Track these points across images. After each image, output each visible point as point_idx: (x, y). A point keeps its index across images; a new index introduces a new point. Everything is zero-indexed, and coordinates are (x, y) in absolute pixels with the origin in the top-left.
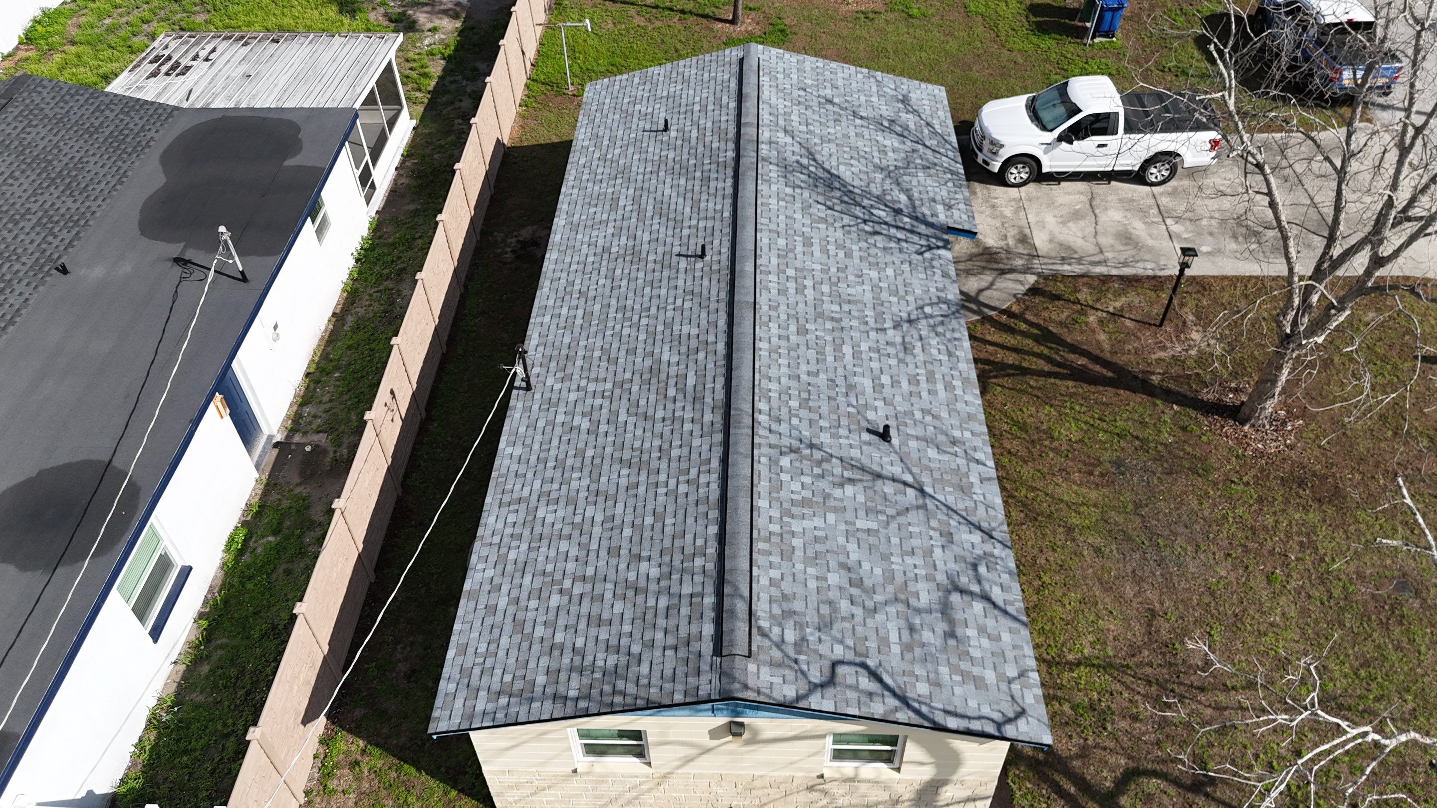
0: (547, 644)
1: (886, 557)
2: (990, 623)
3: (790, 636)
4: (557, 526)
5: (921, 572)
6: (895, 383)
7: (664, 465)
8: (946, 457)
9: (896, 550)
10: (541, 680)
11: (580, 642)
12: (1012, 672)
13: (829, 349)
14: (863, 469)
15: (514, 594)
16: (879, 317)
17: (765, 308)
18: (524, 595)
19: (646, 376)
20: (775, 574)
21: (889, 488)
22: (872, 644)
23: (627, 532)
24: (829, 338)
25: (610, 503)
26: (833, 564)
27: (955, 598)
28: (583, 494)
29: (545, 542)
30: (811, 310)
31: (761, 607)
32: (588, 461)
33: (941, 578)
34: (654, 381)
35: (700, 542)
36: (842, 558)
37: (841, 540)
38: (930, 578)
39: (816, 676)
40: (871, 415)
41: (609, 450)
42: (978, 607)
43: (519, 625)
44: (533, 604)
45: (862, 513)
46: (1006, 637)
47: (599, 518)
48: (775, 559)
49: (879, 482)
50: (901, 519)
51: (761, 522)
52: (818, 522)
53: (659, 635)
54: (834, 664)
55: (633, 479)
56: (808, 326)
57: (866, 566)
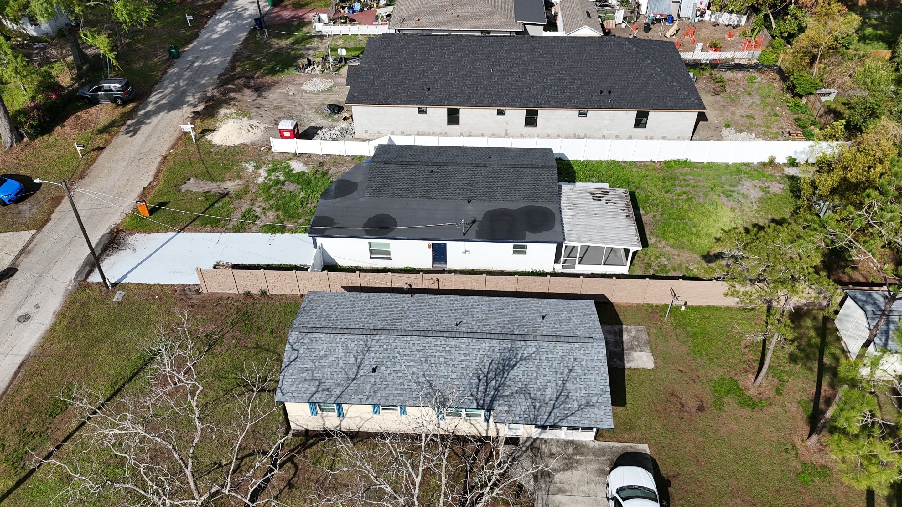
1: (330, 366)
2: (309, 392)
3: (305, 341)
6: (399, 378)
9: (332, 370)
12: (295, 394)
16: (430, 376)
17: (427, 340)
21: (354, 370)
22: (303, 360)
24: (416, 359)
26: (328, 353)
27: (317, 383)
30: (429, 354)
31: (314, 335)
33: (323, 381)
36: (329, 356)
37: (335, 356)
38: (323, 377)
39: (294, 347)
42: (314, 389)
45: (345, 362)
46: (305, 395)
48: (328, 339)
49: (356, 368)
54: (298, 351)
55: (365, 315)
56: (421, 353)
57: (327, 361)
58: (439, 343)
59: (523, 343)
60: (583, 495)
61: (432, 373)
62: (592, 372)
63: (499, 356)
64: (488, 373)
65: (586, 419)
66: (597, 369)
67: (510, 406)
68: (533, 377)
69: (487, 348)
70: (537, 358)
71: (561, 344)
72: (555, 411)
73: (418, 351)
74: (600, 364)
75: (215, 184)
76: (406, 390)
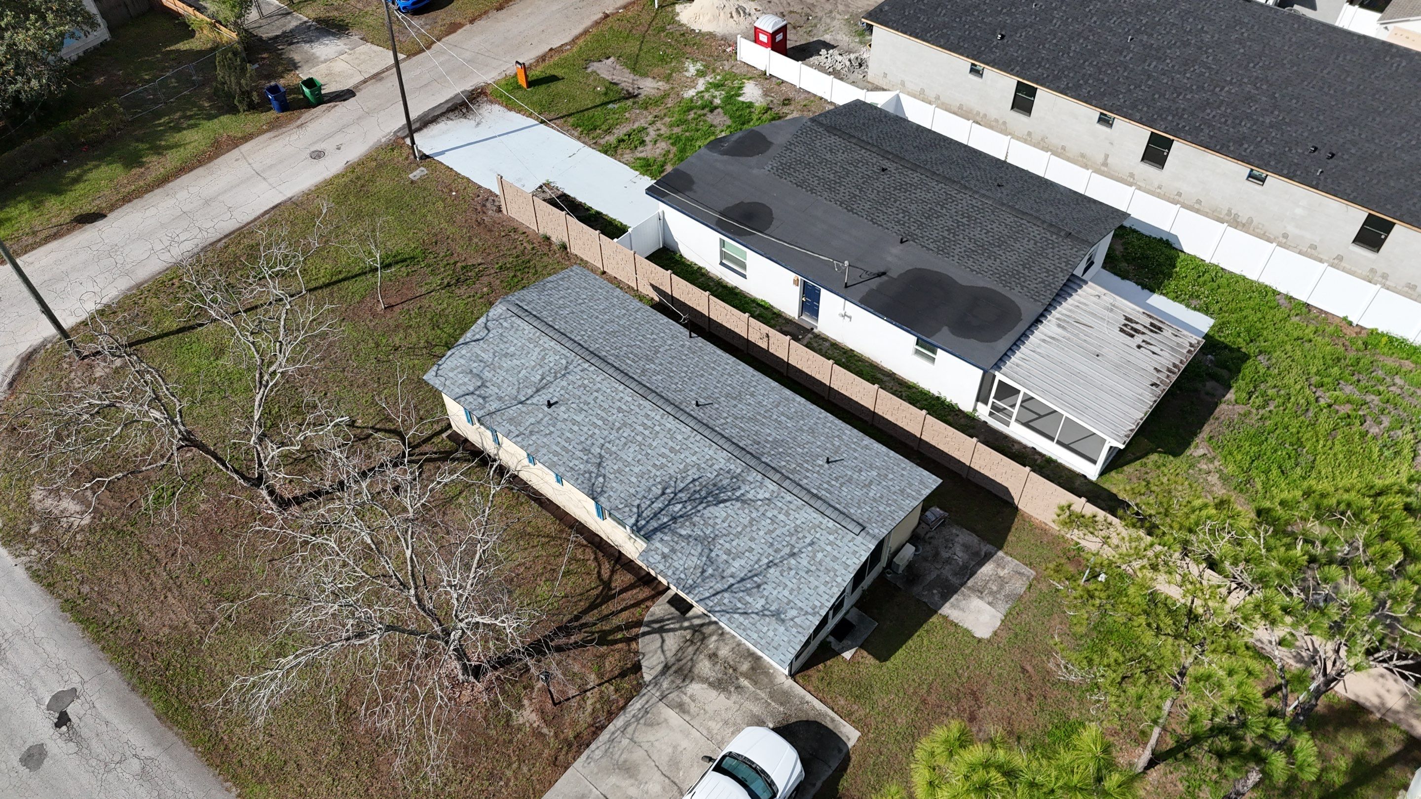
0: (571, 289)
1: (507, 371)
2: (464, 388)
3: (505, 324)
5: (494, 379)
6: (571, 431)
8: (528, 424)
9: (507, 377)
10: (561, 282)
11: (561, 292)
12: (447, 383)
13: (604, 414)
14: (543, 388)
16: (609, 451)
17: (641, 402)
20: (526, 332)
21: (530, 392)
22: (485, 346)
23: (585, 317)
24: (609, 419)
26: (517, 353)
27: (479, 384)
30: (630, 422)
31: (518, 321)
33: (488, 384)
36: (517, 357)
37: (523, 361)
38: (491, 380)
39: (489, 324)
40: (563, 408)
42: (471, 389)
45: (528, 375)
46: (457, 390)
48: (530, 335)
49: (534, 389)
50: (516, 387)
51: (547, 339)
52: (534, 358)
53: (539, 302)
54: (489, 331)
56: (621, 415)
57: (509, 362)
58: (653, 414)
59: (759, 477)
60: (705, 733)
61: (614, 449)
62: (820, 574)
63: (713, 477)
64: (680, 491)
65: (758, 632)
66: (832, 574)
67: (673, 551)
68: (734, 532)
69: (708, 457)
70: (762, 510)
71: (810, 510)
72: (726, 595)
73: (620, 410)
74: (841, 570)
75: (632, 76)
76: (567, 451)
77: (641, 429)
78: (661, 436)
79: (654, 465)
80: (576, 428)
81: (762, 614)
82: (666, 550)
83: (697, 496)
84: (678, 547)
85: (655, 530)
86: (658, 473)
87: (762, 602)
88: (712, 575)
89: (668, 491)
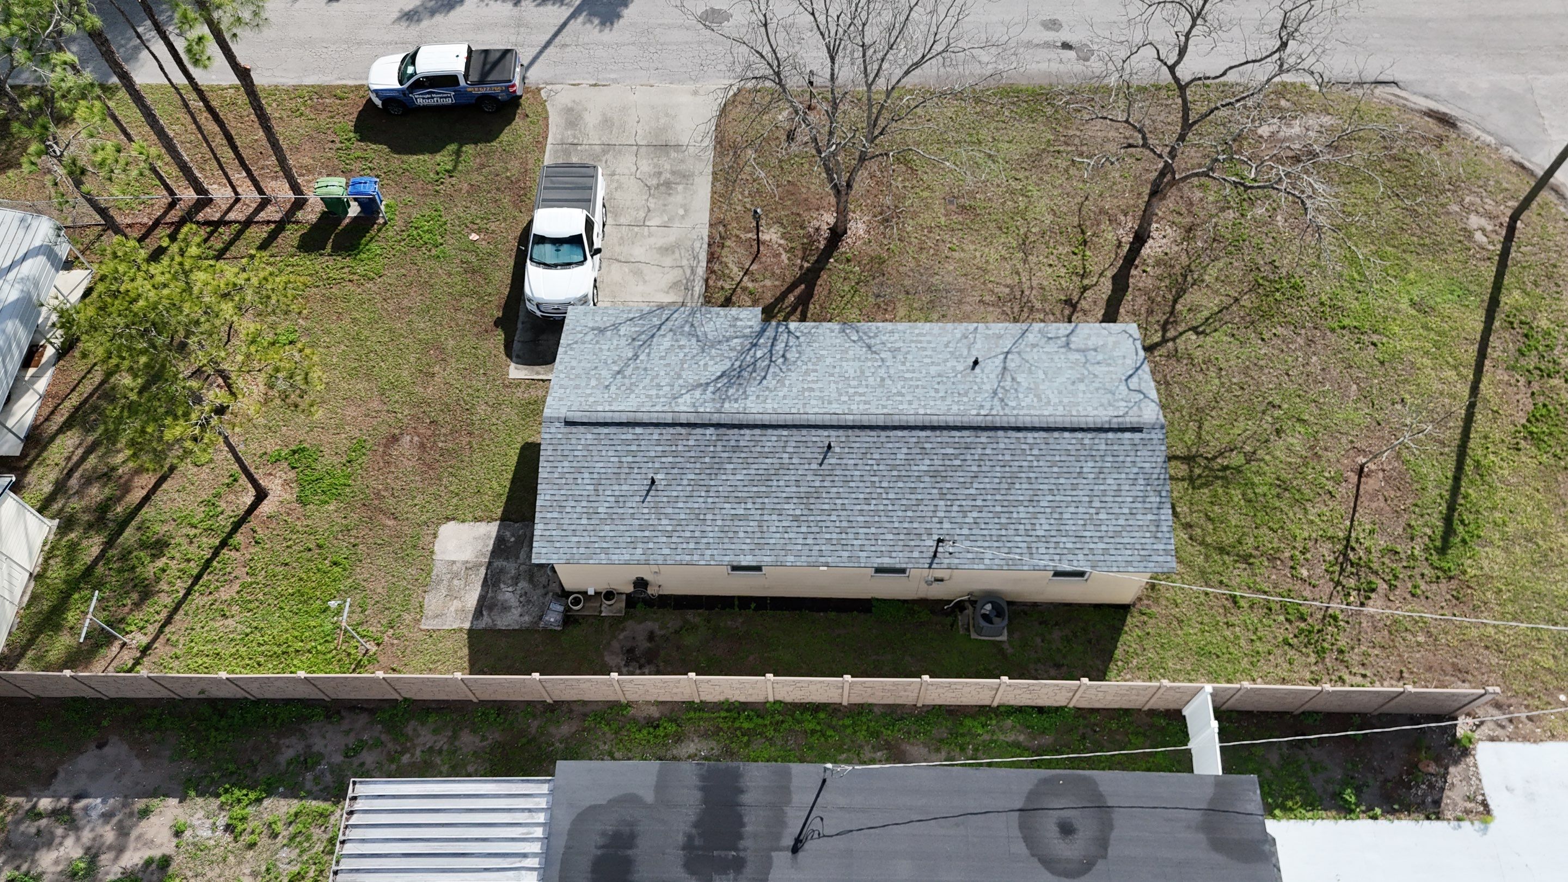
0: (1129, 517)
1: (1059, 369)
2: (1082, 336)
4: (1052, 521)
6: (928, 357)
7: (1016, 464)
10: (1150, 517)
11: (1131, 499)
12: (1105, 332)
15: (1096, 540)
18: (1098, 534)
19: (939, 479)
20: (1090, 408)
21: (1012, 365)
22: (1115, 376)
23: (1062, 481)
25: (1039, 493)
27: (1073, 347)
28: (1031, 509)
29: (1062, 527)
31: (1111, 413)
32: (1005, 509)
34: (944, 474)
35: (1074, 441)
39: (1141, 396)
40: (960, 368)
41: (998, 497)
43: (1117, 534)
44: (1104, 528)
46: (1087, 332)
47: (1051, 498)
48: (1080, 407)
49: (1009, 368)
51: (1058, 412)
53: (1129, 459)
54: (1131, 390)
55: (1024, 480)
61: (869, 364)
63: (748, 389)
64: (769, 365)
66: (572, 376)
68: (689, 362)
70: (677, 388)
76: (912, 341)
77: (861, 390)
78: (834, 395)
79: (816, 371)
80: (927, 360)
81: (616, 327)
82: (739, 323)
83: (750, 369)
84: (732, 329)
85: (763, 330)
86: (804, 367)
87: (622, 333)
88: (682, 327)
89: (781, 360)
